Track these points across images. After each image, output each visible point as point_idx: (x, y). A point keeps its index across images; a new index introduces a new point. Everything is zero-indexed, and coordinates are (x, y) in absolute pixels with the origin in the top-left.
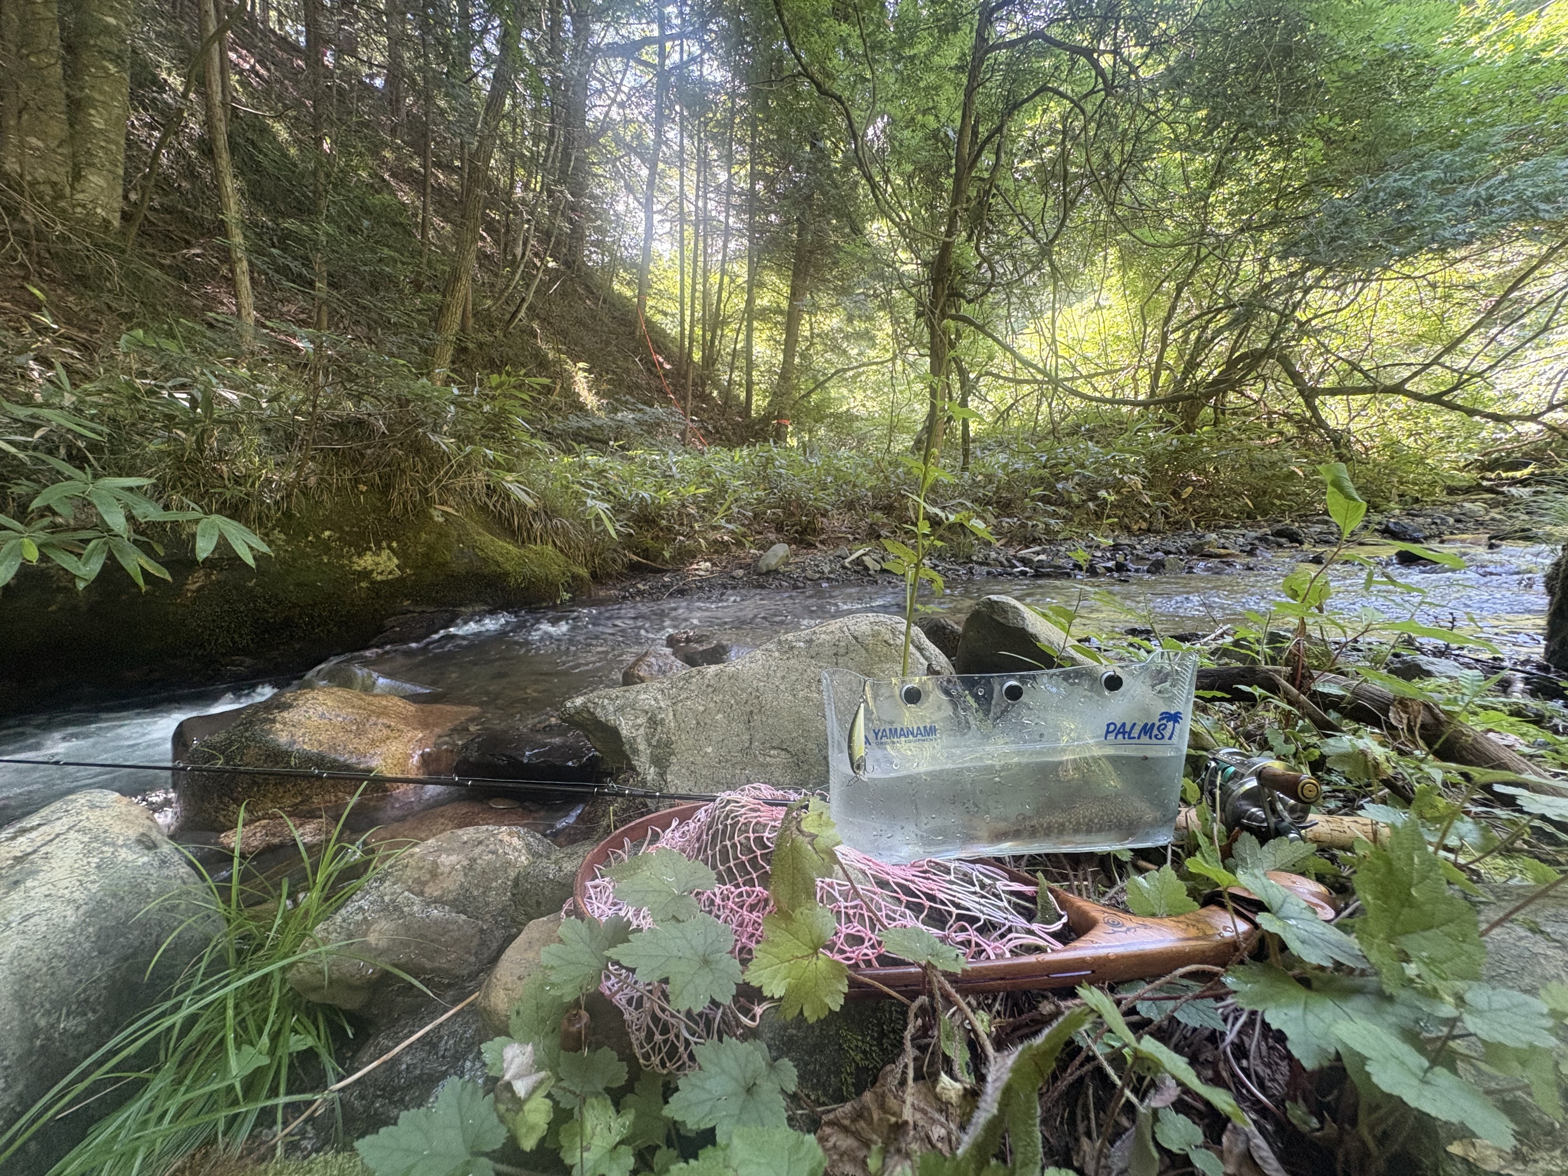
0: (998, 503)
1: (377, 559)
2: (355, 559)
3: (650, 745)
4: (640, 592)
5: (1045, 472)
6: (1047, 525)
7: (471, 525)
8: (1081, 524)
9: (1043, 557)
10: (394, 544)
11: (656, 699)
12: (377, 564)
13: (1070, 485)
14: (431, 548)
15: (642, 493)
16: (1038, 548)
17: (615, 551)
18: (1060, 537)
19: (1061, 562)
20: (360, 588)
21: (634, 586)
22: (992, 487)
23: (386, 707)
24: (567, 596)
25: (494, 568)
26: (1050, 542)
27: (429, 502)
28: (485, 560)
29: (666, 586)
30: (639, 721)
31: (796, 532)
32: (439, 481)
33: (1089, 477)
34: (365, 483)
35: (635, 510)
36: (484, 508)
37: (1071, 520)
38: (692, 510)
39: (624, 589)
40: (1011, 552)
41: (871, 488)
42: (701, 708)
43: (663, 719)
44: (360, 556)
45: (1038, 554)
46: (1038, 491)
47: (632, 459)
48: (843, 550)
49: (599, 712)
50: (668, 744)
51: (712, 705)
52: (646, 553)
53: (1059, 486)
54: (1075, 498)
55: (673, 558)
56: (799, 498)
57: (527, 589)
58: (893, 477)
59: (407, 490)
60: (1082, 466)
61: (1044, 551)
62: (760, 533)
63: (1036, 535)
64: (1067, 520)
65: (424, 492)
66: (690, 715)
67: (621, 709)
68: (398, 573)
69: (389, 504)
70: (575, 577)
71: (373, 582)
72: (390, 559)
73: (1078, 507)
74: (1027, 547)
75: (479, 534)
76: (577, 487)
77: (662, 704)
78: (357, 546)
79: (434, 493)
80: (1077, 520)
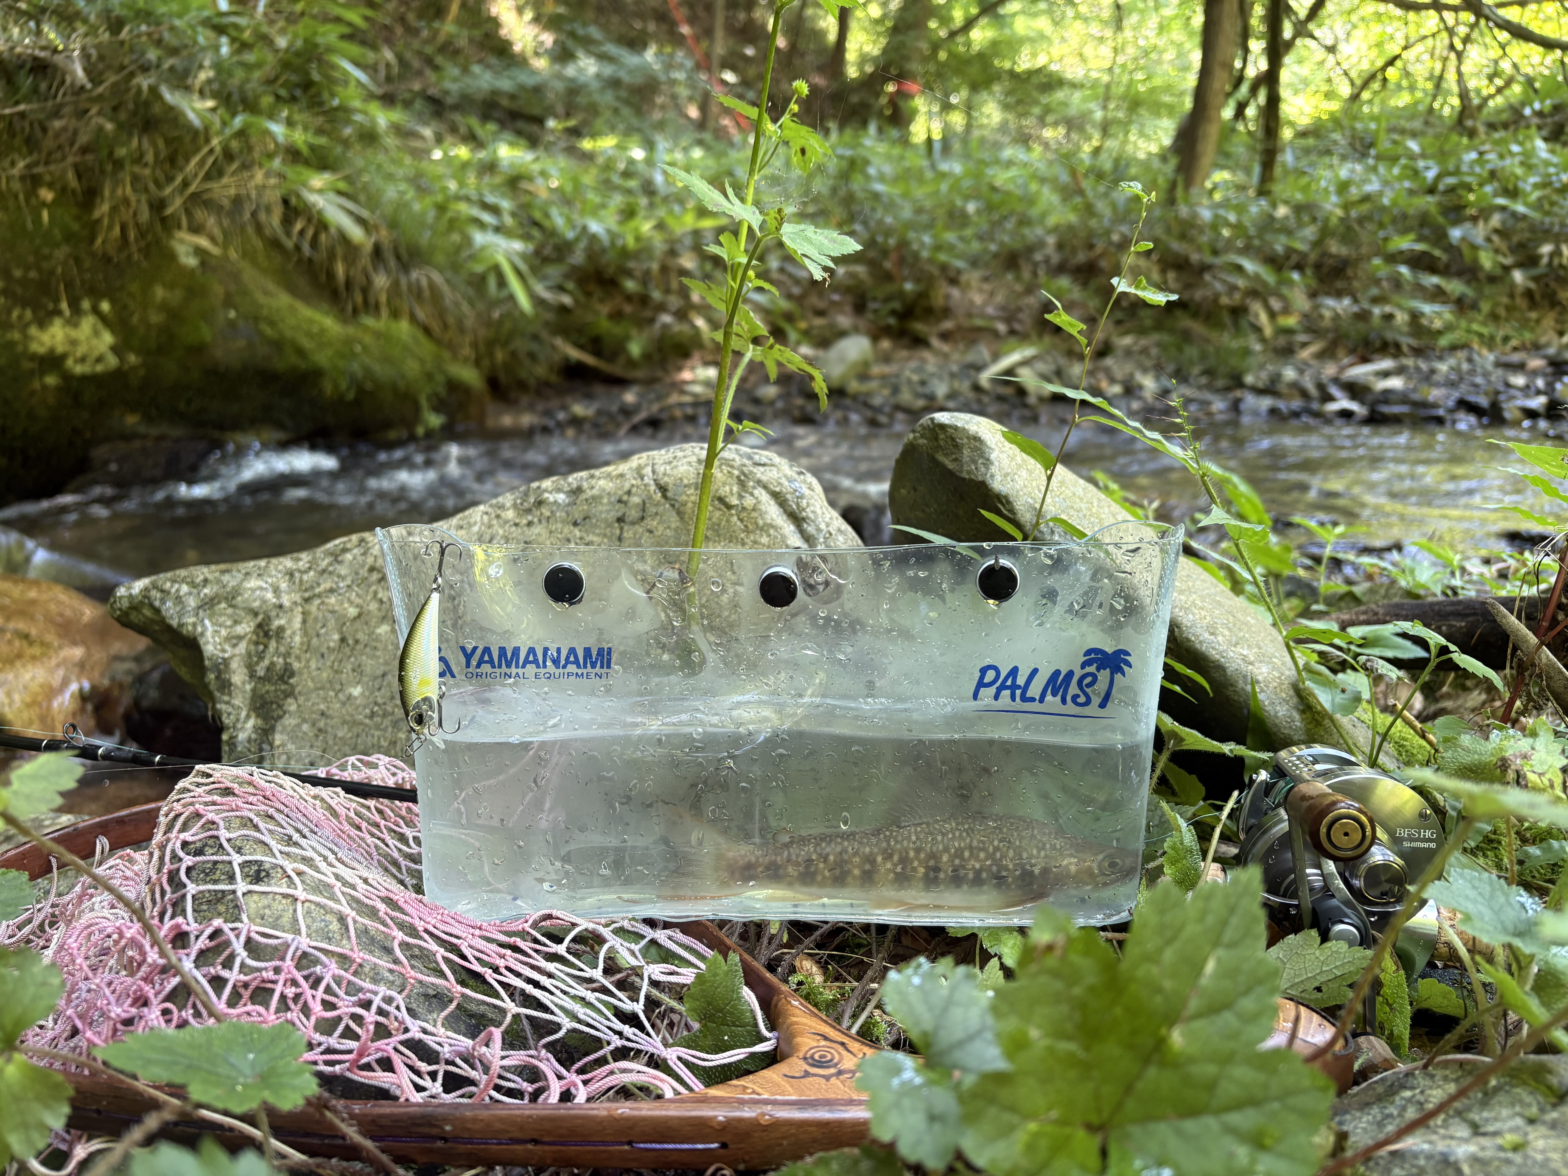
0: (1318, 267)
1: (74, 333)
2: (33, 331)
3: (252, 675)
4: (576, 422)
5: (1429, 202)
6: (1415, 316)
7: (249, 274)
8: (1494, 317)
9: (1396, 383)
10: (105, 306)
11: (276, 591)
12: (74, 343)
13: (1479, 233)
14: (174, 315)
15: (595, 227)
16: (1387, 364)
17: (535, 337)
18: (1443, 342)
19: (1435, 394)
20: (45, 387)
21: (564, 408)
22: (1310, 232)
23: (33, 602)
24: (435, 420)
25: (293, 360)
26: (1418, 352)
27: (168, 224)
28: (278, 345)
29: (627, 412)
30: (240, 629)
31: (893, 312)
32: (185, 184)
33: (1524, 217)
34: (50, 186)
35: (578, 257)
36: (275, 244)
37: (1474, 306)
38: (688, 262)
39: (548, 413)
40: (1330, 370)
41: (1055, 230)
42: (353, 611)
43: (281, 629)
44: (43, 323)
45: (1386, 374)
46: (1405, 243)
47: (588, 157)
48: (983, 351)
49: (169, 609)
50: (288, 673)
51: (373, 606)
52: (596, 345)
53: (1455, 234)
54: (1486, 261)
55: (647, 357)
56: (903, 244)
57: (357, 402)
58: (1101, 206)
59: (126, 201)
60: (1513, 193)
61: (1400, 371)
62: (820, 313)
63: (1389, 336)
64: (1461, 305)
65: (157, 206)
66: (332, 623)
67: (209, 604)
68: (112, 361)
69: (93, 227)
70: (454, 386)
71: (67, 377)
72: (96, 333)
73: (1492, 279)
74: (1365, 360)
75: (266, 293)
76: (463, 208)
77: (286, 601)
78: (36, 307)
79: (175, 205)
80: (1485, 307)
